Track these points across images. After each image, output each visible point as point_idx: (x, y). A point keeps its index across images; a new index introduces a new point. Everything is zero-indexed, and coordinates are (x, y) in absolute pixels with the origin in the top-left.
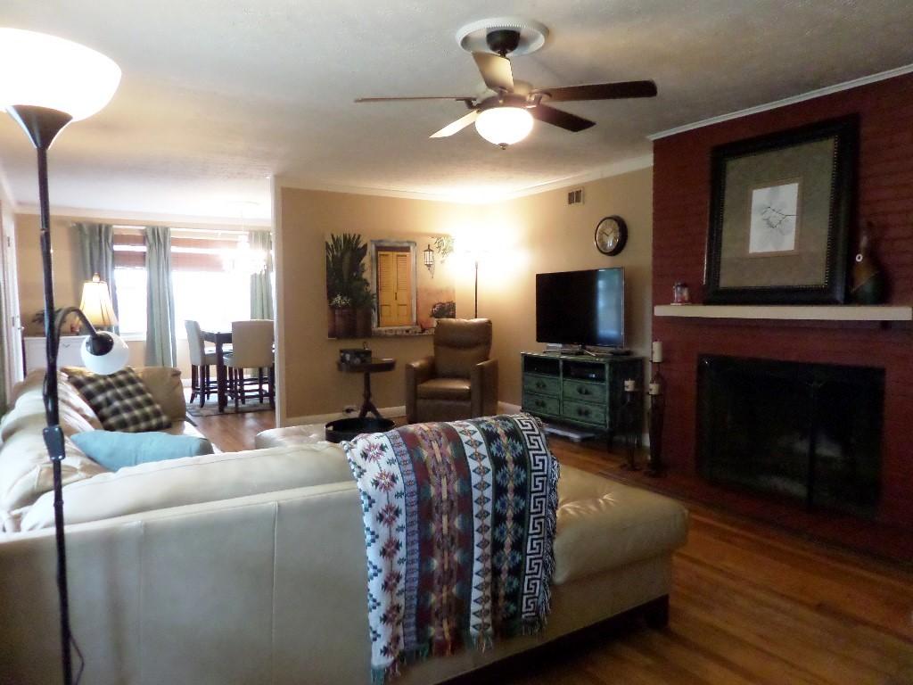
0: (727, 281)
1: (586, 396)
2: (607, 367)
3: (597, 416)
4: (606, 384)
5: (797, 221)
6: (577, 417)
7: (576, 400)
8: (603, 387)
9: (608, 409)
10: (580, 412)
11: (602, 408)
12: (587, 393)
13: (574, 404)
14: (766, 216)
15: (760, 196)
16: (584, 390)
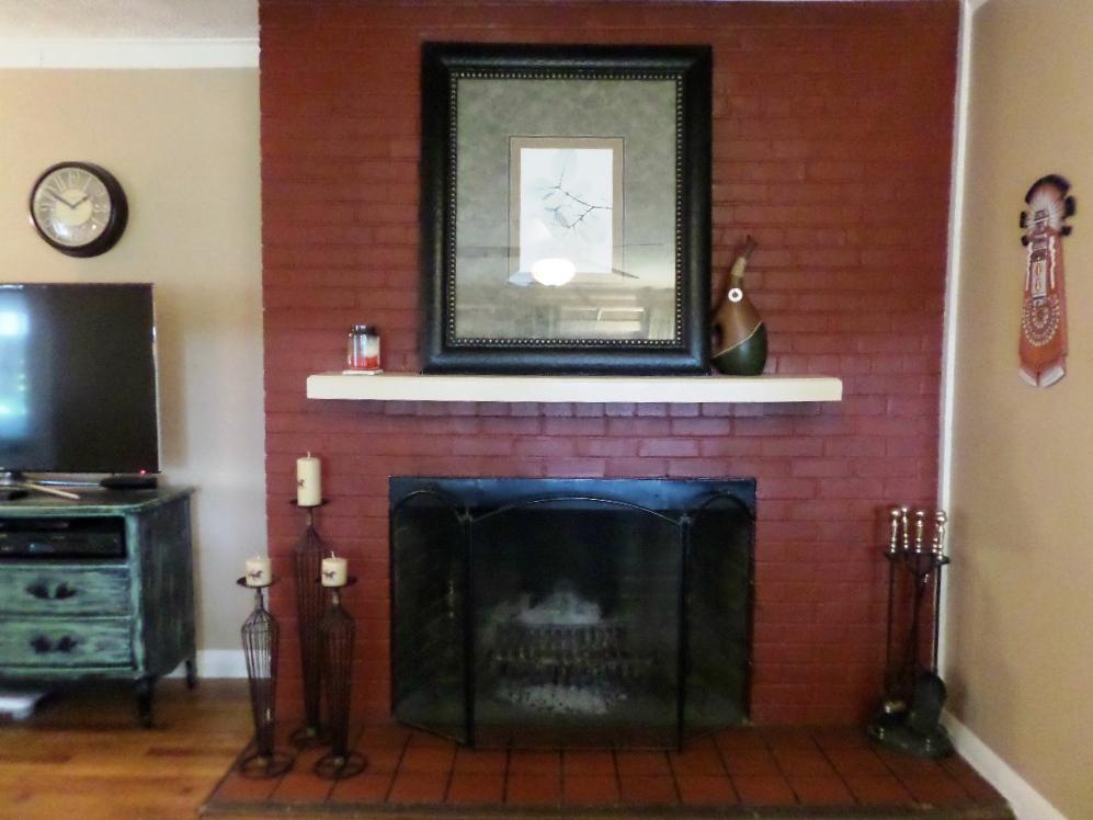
0: (469, 326)
1: (59, 602)
2: (132, 526)
3: (101, 647)
4: (132, 566)
5: (614, 220)
6: (34, 658)
7: (24, 616)
8: (124, 573)
9: (139, 625)
10: (41, 645)
11: (123, 624)
12: (63, 593)
13: (25, 627)
14: (552, 202)
15: (537, 164)
16: (52, 589)
